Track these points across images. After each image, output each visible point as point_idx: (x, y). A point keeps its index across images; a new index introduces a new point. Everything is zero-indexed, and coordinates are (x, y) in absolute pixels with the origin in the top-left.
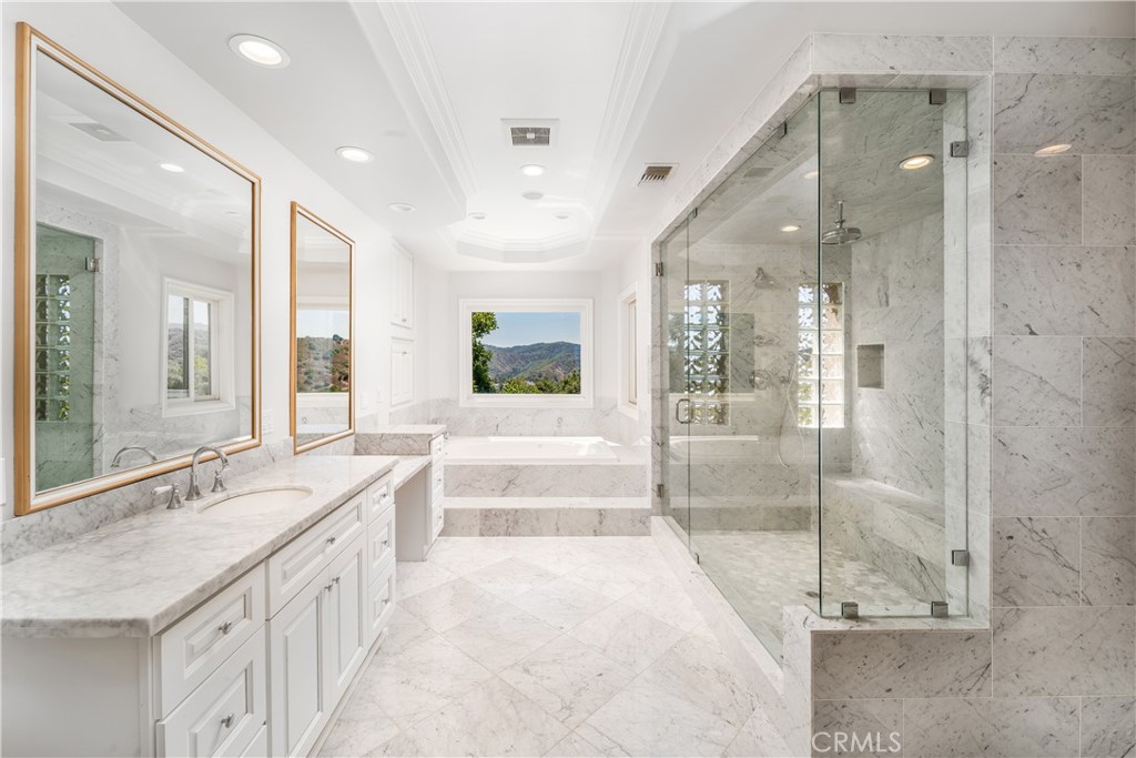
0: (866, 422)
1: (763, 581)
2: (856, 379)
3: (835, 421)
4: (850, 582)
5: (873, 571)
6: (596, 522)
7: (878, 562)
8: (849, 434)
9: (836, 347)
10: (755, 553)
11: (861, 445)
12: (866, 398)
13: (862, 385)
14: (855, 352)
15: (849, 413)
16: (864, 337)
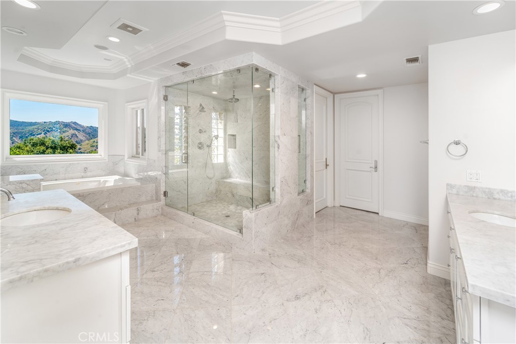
0: (230, 159)
1: (212, 217)
2: (227, 145)
3: (221, 160)
4: (234, 210)
5: (238, 206)
6: (136, 214)
7: (239, 203)
8: (226, 164)
9: (221, 133)
10: (204, 210)
11: (229, 167)
12: (231, 152)
13: (229, 148)
14: (227, 137)
15: (225, 157)
16: (230, 132)
